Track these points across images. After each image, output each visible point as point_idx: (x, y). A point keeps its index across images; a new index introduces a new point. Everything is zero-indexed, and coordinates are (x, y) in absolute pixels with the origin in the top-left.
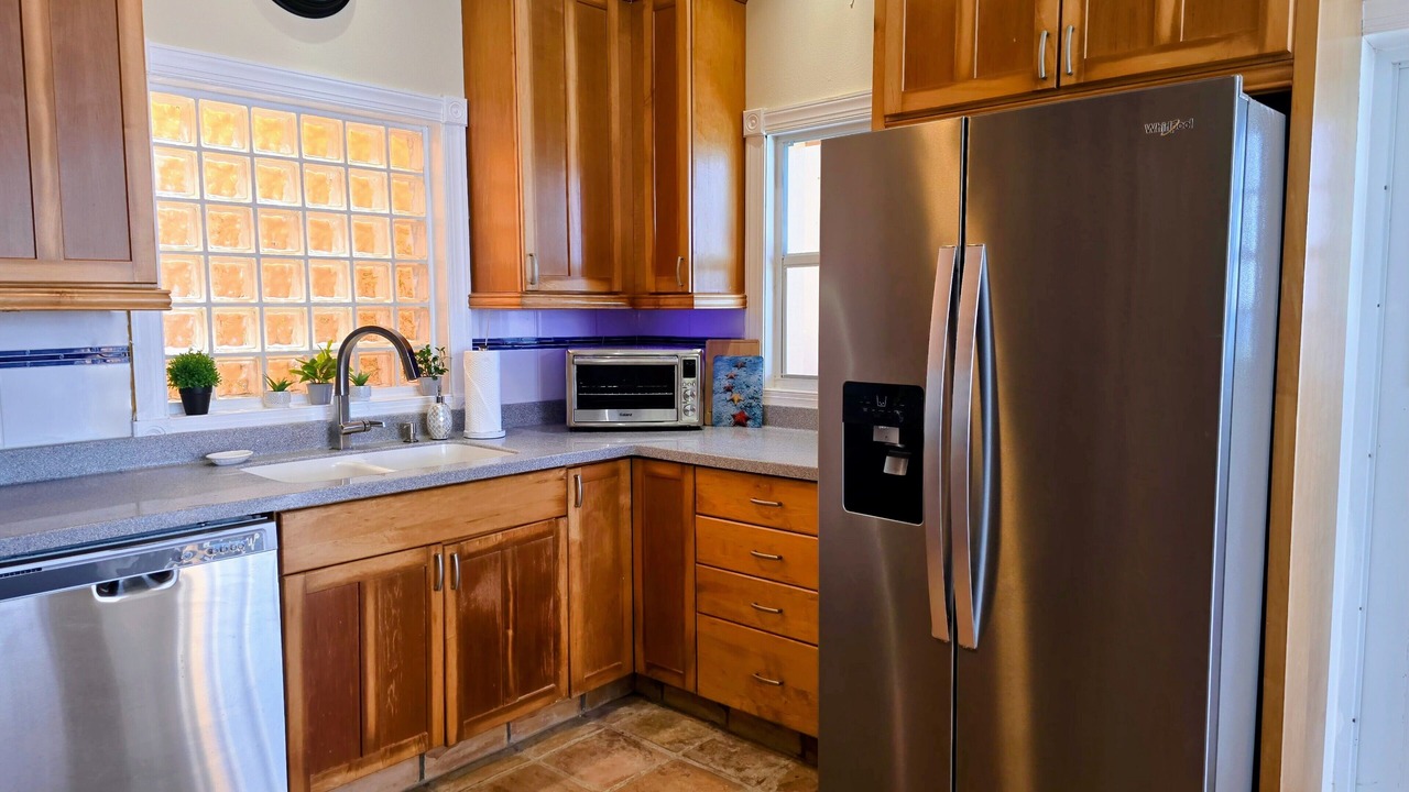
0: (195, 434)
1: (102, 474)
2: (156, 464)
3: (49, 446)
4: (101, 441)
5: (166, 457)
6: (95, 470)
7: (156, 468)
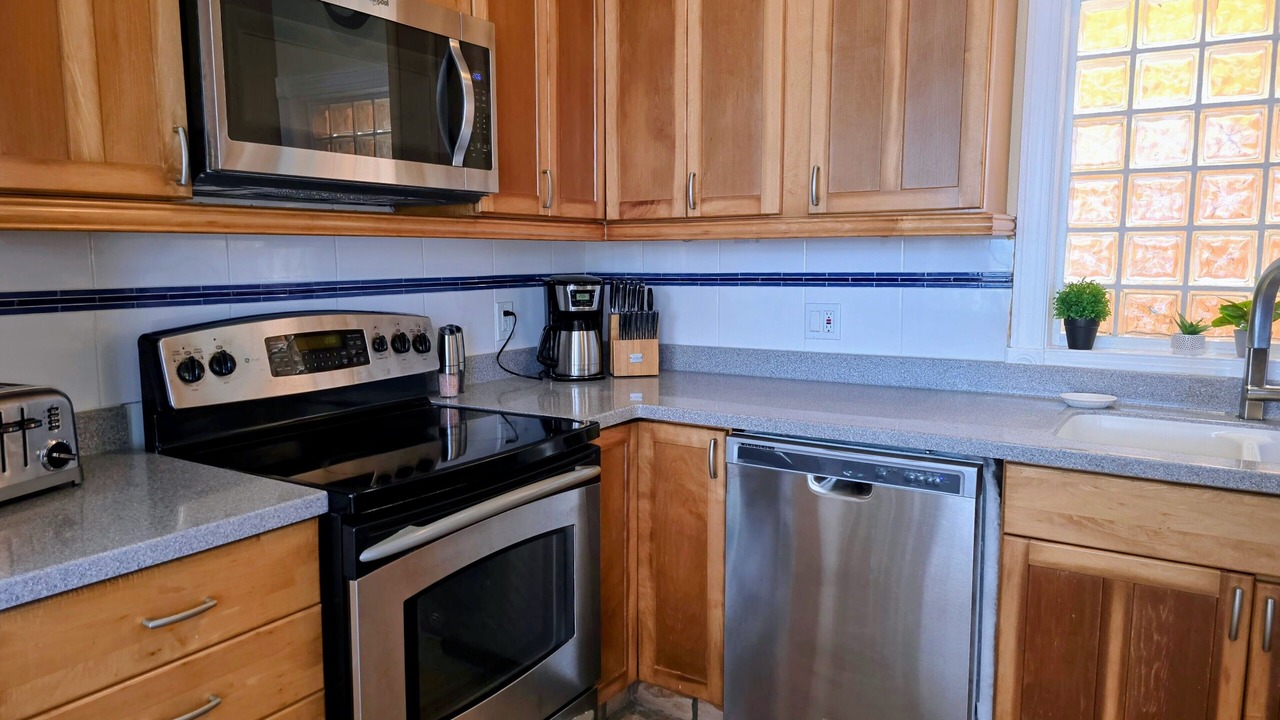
0: (1066, 370)
1: (970, 392)
2: (1022, 393)
3: (930, 359)
4: (973, 361)
5: (1033, 389)
6: (965, 388)
7: (1020, 396)
